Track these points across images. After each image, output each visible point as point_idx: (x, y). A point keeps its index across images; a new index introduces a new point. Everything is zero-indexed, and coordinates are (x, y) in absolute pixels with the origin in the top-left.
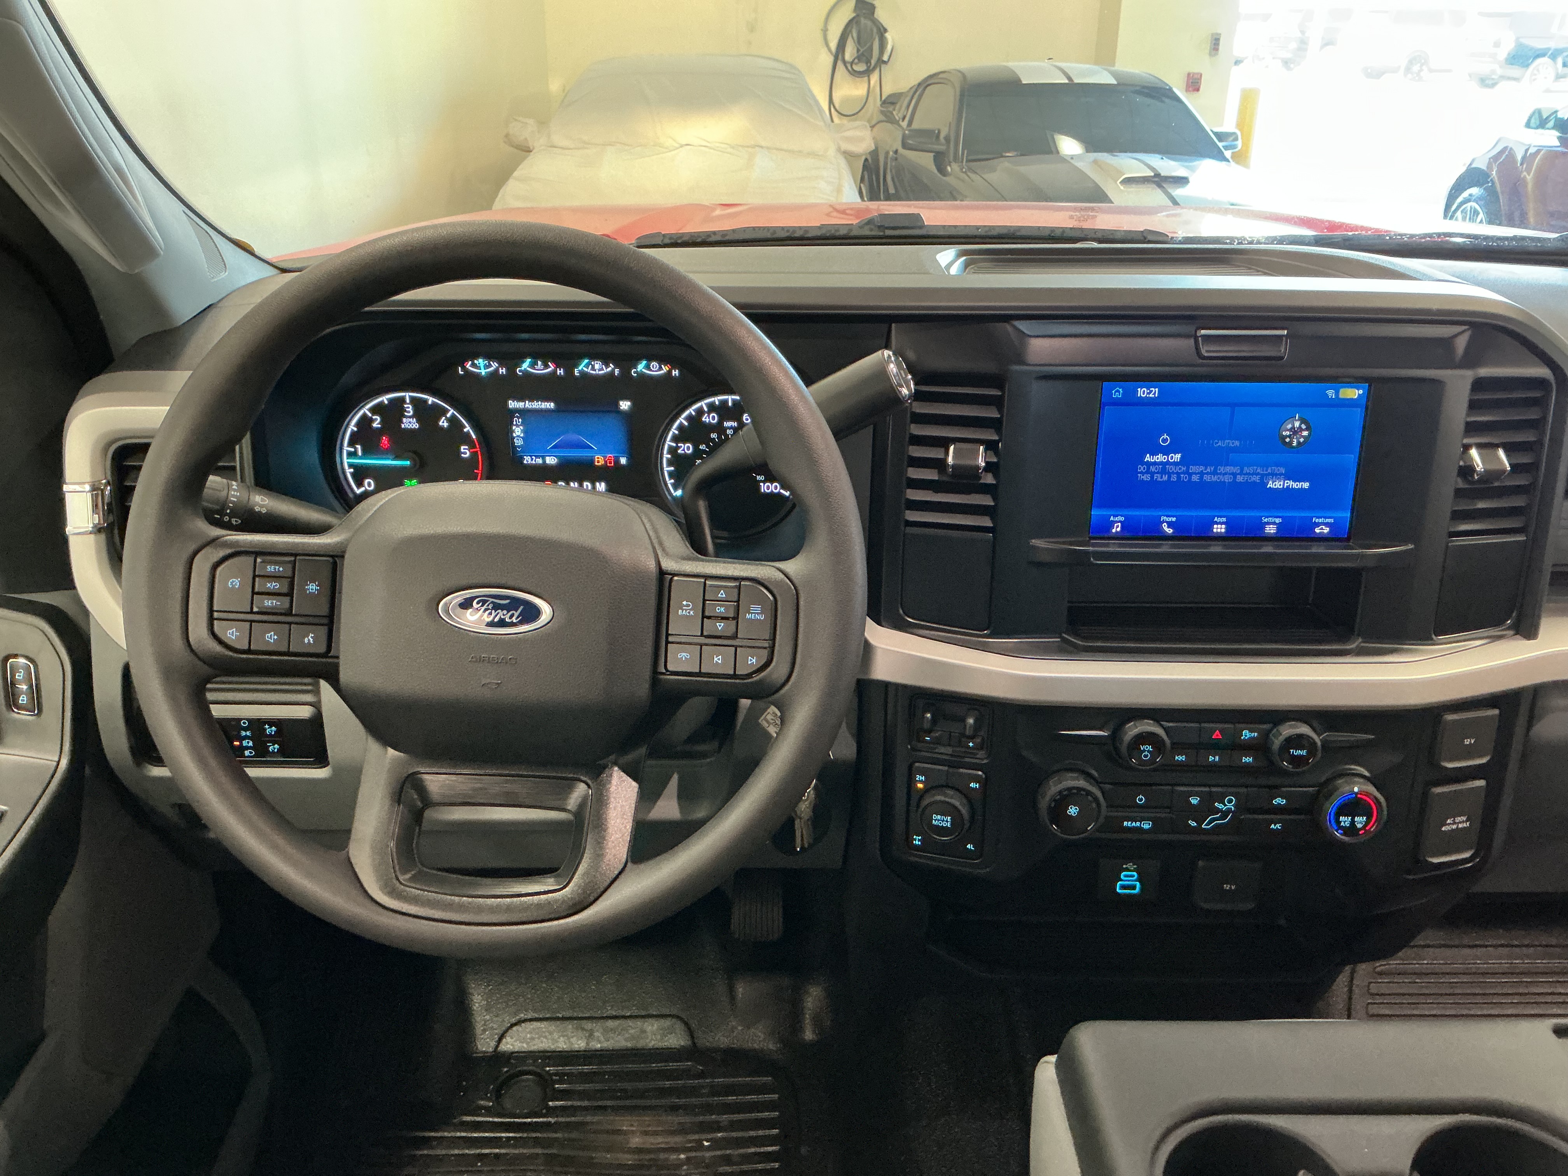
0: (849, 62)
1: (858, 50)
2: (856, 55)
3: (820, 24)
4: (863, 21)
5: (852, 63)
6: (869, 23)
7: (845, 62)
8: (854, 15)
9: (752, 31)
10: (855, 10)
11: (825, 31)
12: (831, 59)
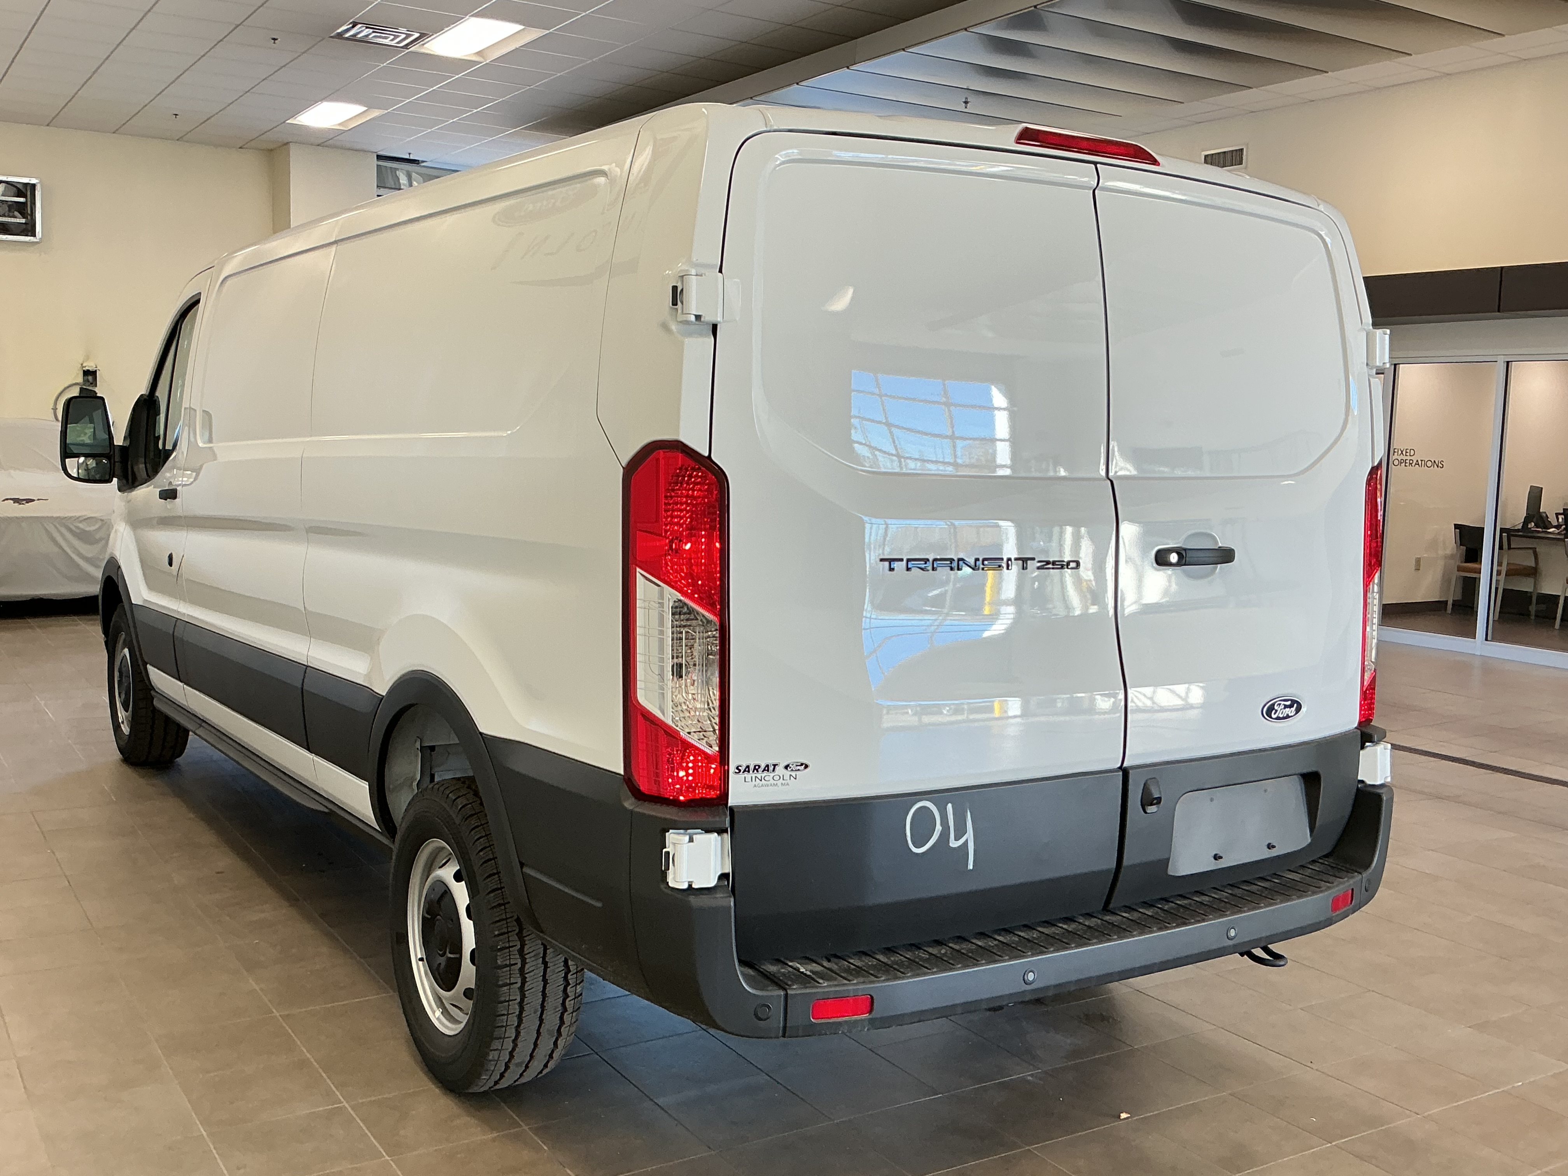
3: (52, 406)
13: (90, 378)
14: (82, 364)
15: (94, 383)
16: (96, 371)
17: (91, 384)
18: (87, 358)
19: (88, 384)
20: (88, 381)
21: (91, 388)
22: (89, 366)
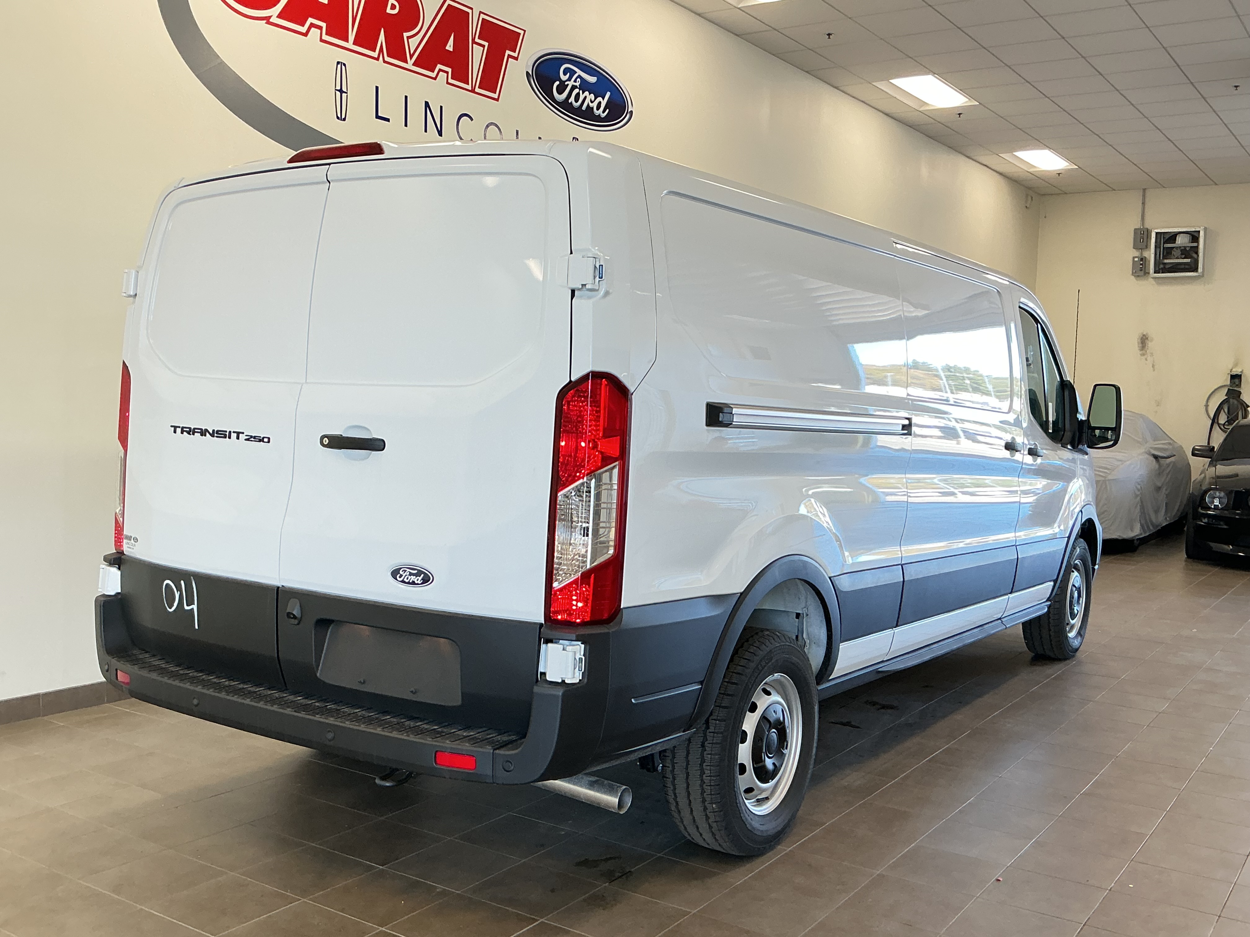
0: (1221, 424)
1: (1228, 417)
2: (1226, 420)
3: (1205, 403)
4: (1231, 400)
5: (1224, 425)
6: (1236, 402)
7: (1219, 424)
8: (1227, 397)
9: (1158, 406)
10: (1226, 395)
11: (1207, 406)
12: (1211, 421)
13: (1237, 381)
14: (1232, 370)
15: (1239, 385)
16: (1241, 375)
17: (1237, 385)
18: (1236, 365)
19: (1234, 385)
20: (1235, 383)
21: (1235, 389)
22: (1237, 371)
